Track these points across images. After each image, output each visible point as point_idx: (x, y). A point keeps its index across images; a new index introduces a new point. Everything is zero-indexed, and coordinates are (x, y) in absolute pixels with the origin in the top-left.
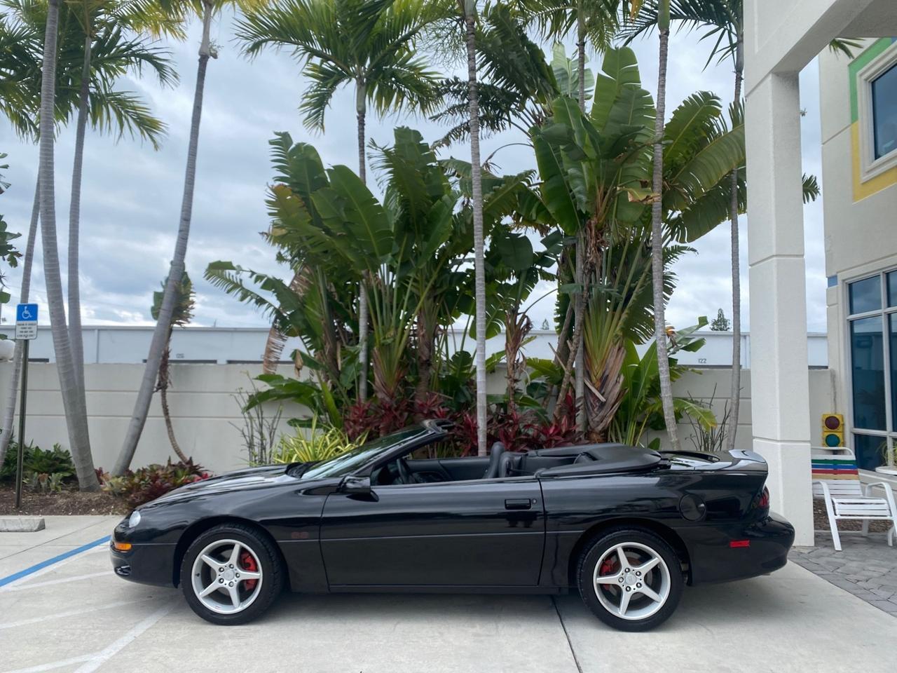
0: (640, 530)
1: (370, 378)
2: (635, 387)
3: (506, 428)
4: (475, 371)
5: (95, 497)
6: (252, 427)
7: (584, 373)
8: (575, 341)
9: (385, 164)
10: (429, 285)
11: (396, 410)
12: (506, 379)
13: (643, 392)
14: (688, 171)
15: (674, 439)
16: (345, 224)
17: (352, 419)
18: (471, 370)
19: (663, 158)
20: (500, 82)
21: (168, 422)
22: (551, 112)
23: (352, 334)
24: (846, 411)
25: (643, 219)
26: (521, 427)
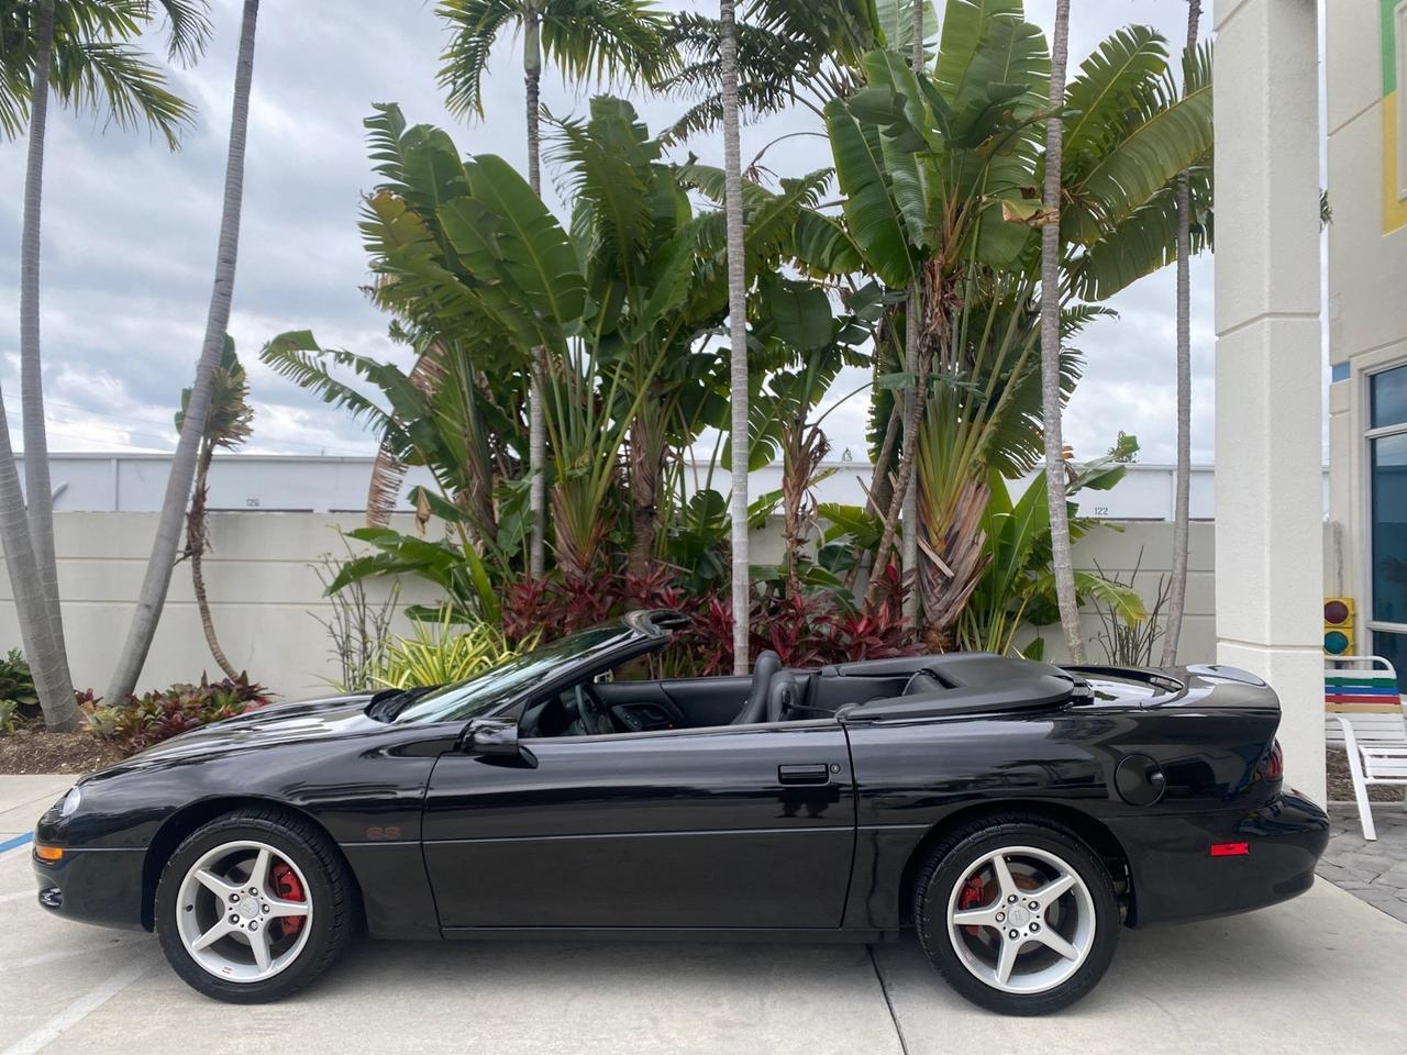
0: (1040, 824)
1: (549, 536)
2: (1005, 551)
3: (782, 623)
4: (729, 525)
5: (70, 741)
6: (347, 620)
7: (917, 530)
8: (902, 473)
9: (568, 153)
10: (650, 375)
11: (592, 592)
12: (784, 539)
13: (1019, 559)
14: (1104, 172)
15: (1075, 642)
16: (499, 264)
17: (515, 607)
18: (725, 523)
19: (1063, 147)
20: (777, 26)
21: (204, 611)
22: (864, 79)
23: (518, 463)
24: (1359, 594)
25: (1025, 258)
26: (809, 621)
